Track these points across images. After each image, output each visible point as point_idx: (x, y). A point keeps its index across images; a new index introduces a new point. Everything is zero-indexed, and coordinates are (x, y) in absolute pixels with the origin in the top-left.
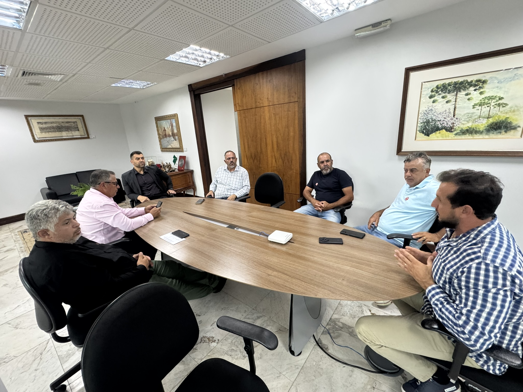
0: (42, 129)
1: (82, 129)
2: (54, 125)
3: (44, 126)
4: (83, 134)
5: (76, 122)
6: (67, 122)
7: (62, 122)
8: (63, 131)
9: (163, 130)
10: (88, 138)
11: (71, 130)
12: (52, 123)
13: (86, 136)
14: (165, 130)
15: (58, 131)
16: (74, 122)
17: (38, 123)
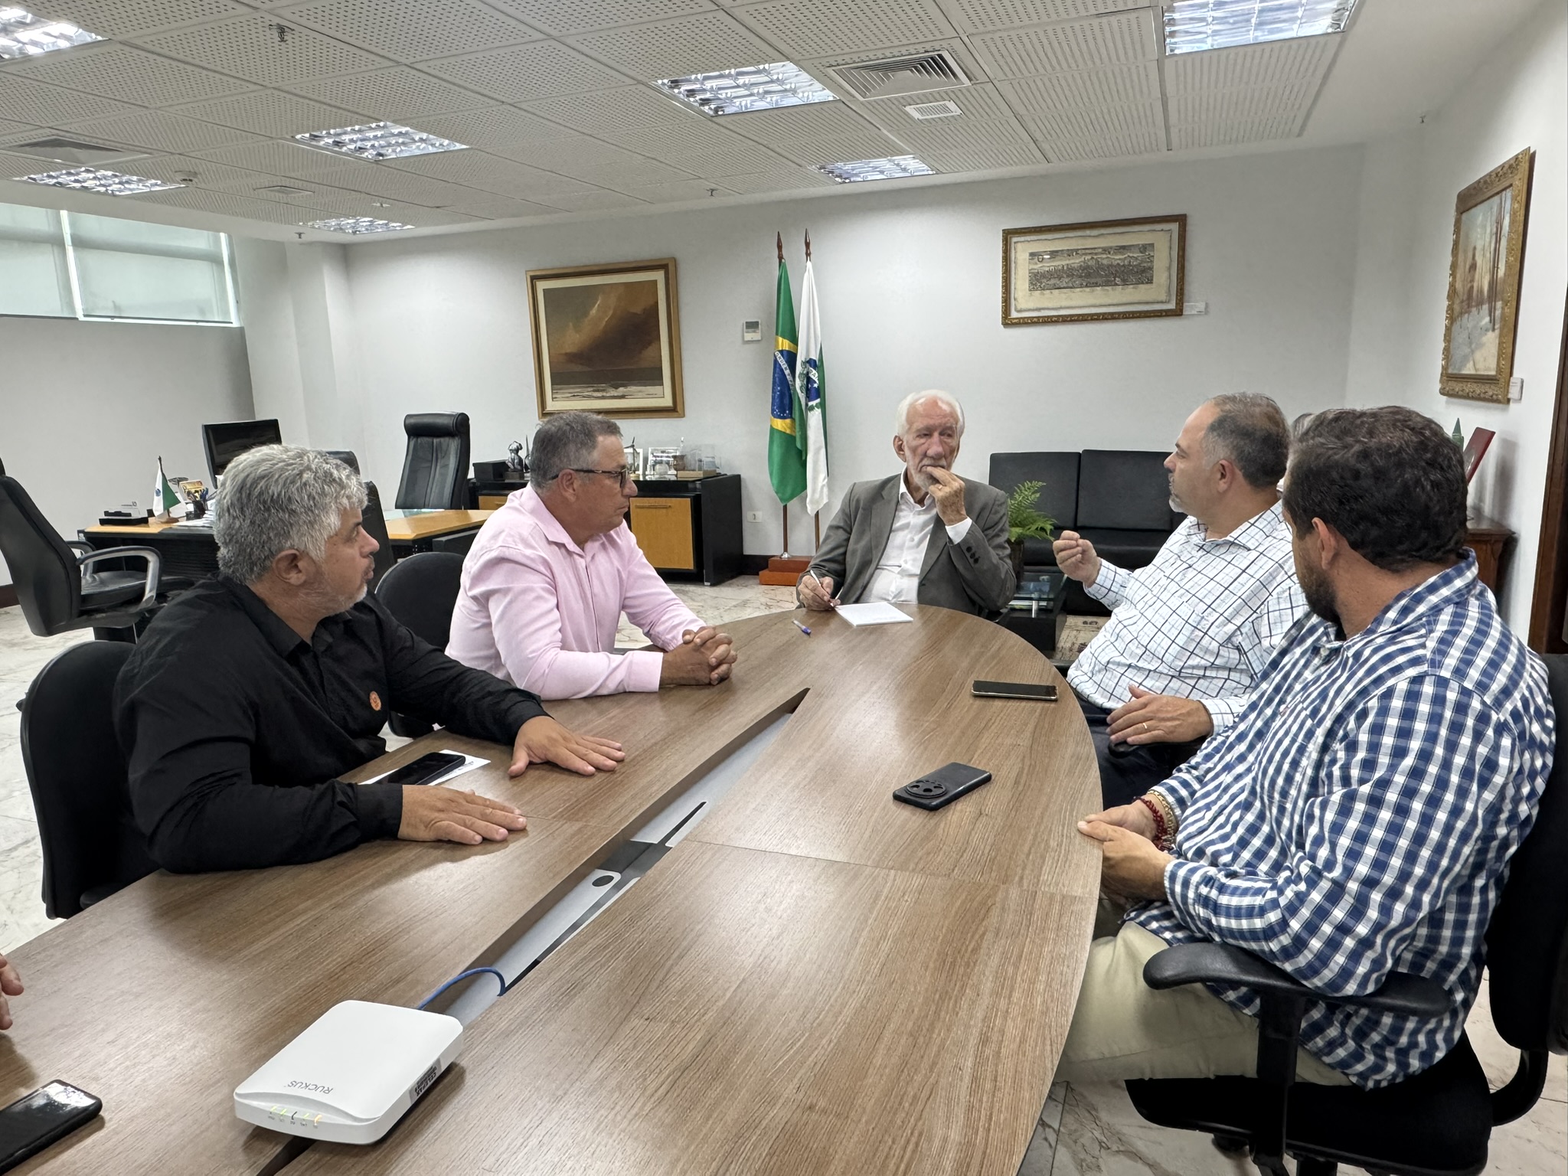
0: (1038, 281)
1: (1165, 275)
2: (1076, 261)
3: (1048, 265)
4: (1163, 297)
5: (1152, 245)
6: (1123, 248)
7: (1105, 250)
8: (1096, 285)
9: (1468, 267)
10: (1178, 312)
11: (1125, 283)
12: (1070, 253)
13: (1172, 306)
14: (1473, 267)
15: (1081, 286)
16: (1144, 248)
17: (1032, 255)
